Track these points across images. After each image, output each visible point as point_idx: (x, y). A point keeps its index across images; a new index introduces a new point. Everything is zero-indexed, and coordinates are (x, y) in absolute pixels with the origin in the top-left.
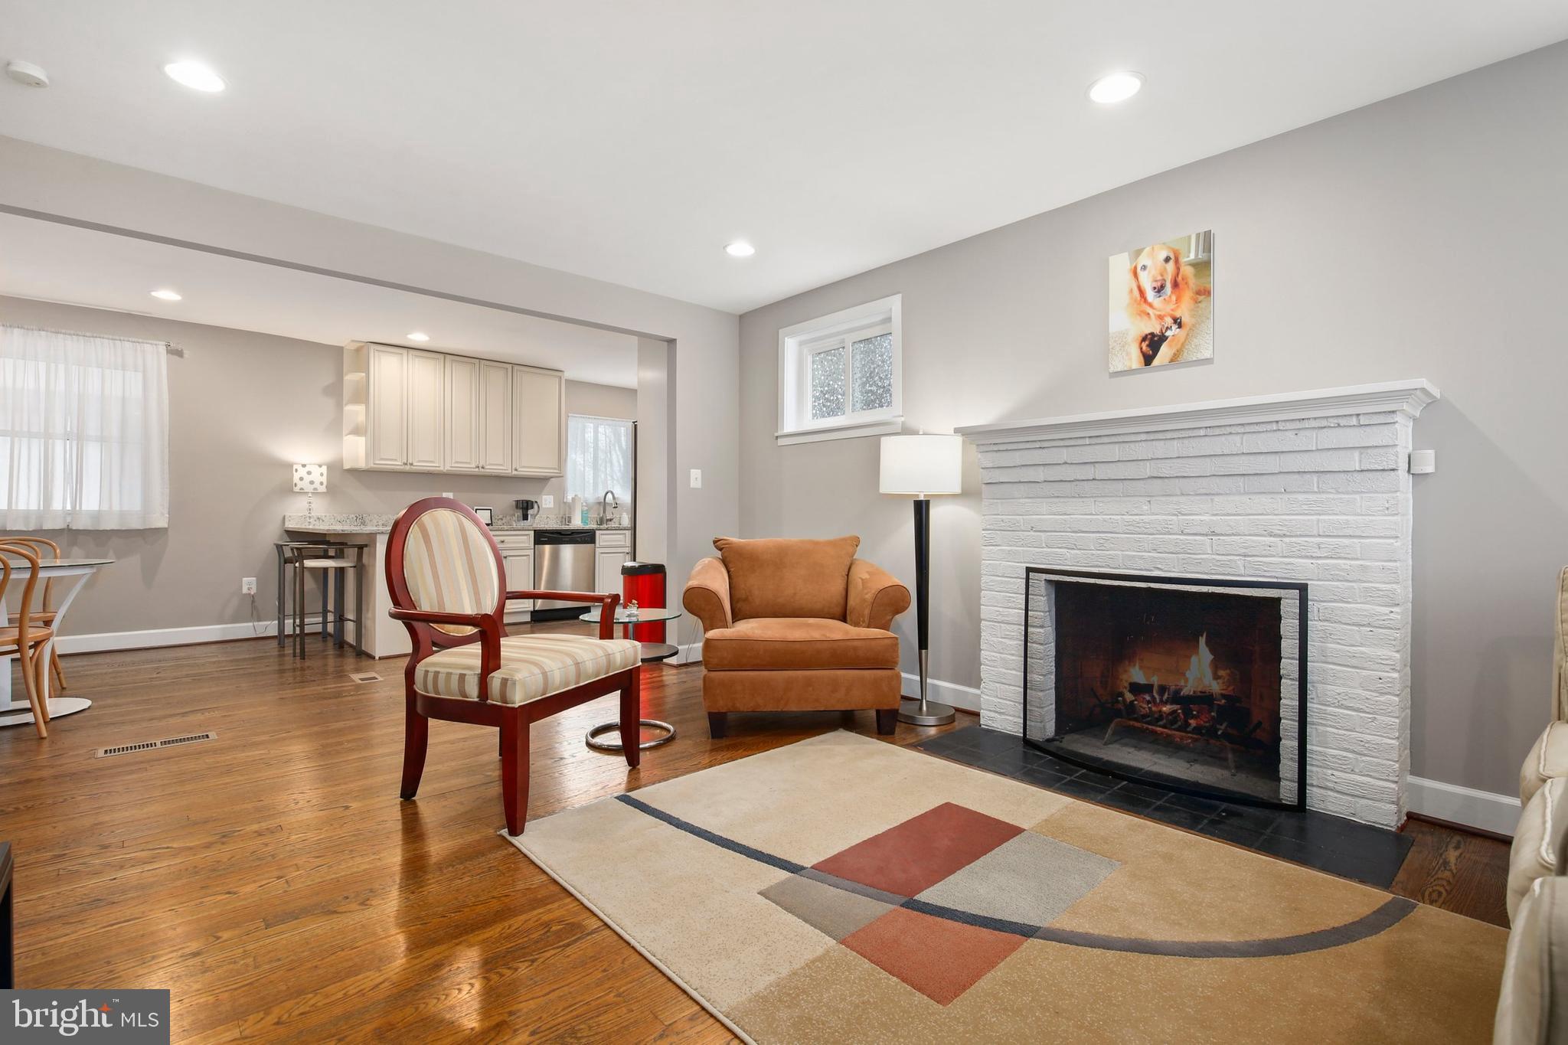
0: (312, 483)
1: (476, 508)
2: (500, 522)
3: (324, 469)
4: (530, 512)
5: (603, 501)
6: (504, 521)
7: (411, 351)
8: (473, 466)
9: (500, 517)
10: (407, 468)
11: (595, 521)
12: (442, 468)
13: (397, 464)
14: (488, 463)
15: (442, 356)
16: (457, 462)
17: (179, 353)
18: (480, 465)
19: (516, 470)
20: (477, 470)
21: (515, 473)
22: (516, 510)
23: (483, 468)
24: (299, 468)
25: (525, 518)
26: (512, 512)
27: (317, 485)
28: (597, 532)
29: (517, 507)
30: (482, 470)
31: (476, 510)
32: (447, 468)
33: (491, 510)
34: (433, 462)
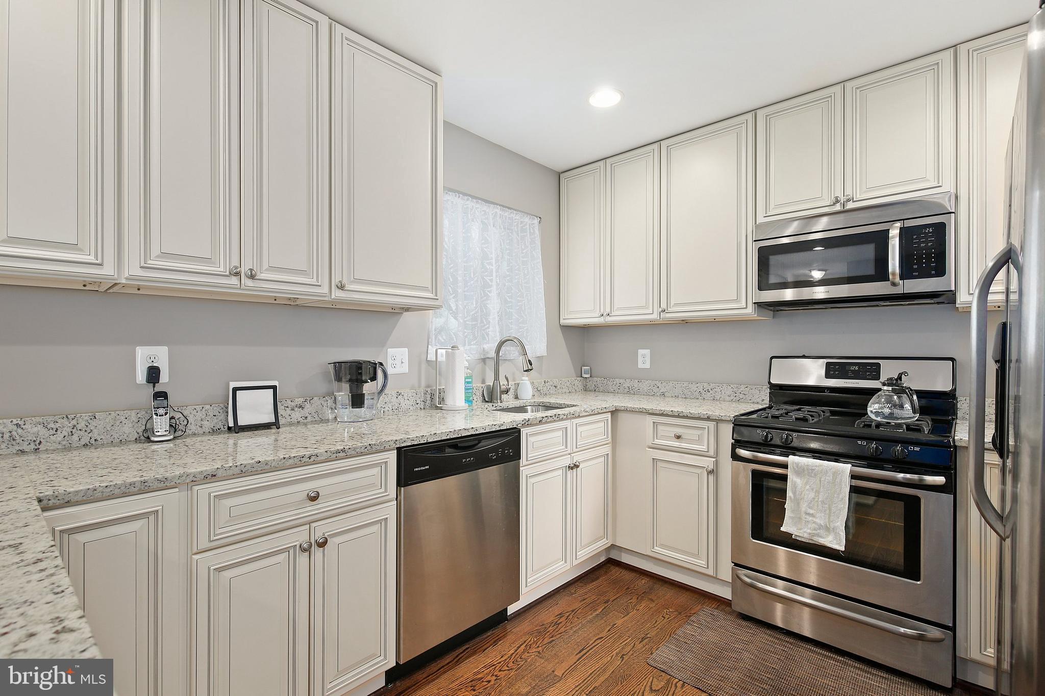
1: (233, 385)
2: (297, 415)
4: (368, 388)
5: (492, 354)
6: (305, 412)
8: (219, 270)
9: (299, 401)
11: (479, 394)
12: (108, 270)
14: (265, 266)
16: (165, 255)
18: (244, 269)
19: (341, 287)
20: (234, 281)
21: (337, 294)
22: (335, 384)
23: (252, 277)
25: (357, 401)
26: (323, 387)
28: (524, 432)
29: (339, 379)
30: (250, 283)
31: (235, 390)
32: (132, 270)
33: (274, 388)
34: (73, 247)
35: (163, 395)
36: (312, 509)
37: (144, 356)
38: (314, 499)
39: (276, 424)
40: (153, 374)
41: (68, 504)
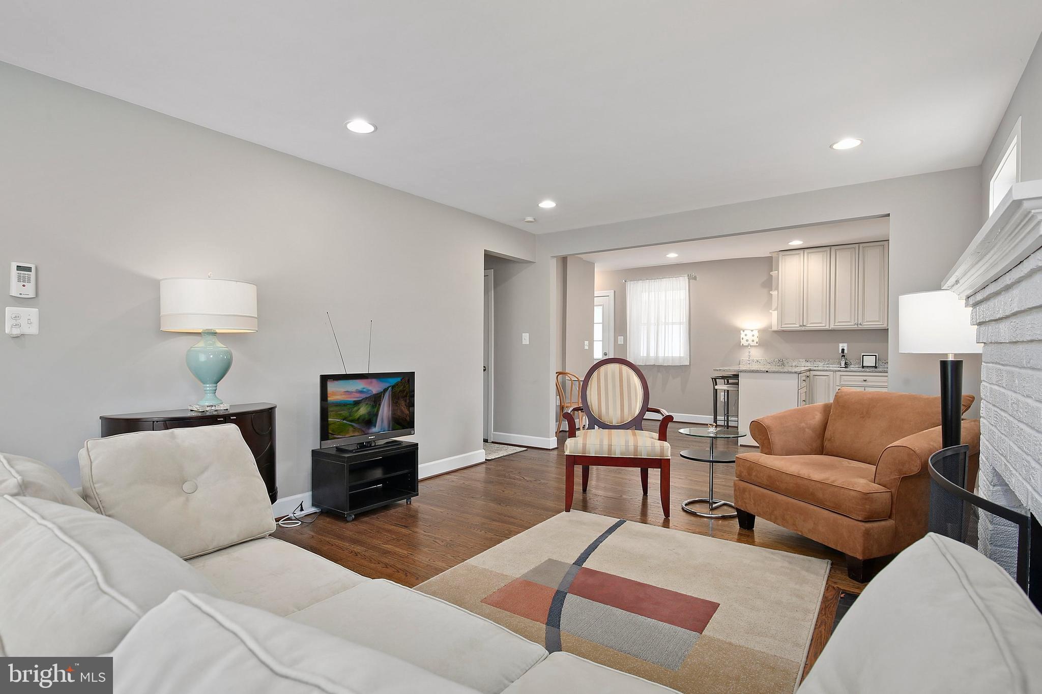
0: (747, 341)
1: (863, 354)
3: (756, 333)
7: (806, 251)
8: (852, 324)
10: (803, 328)
12: (827, 327)
13: (796, 326)
15: (828, 249)
16: (839, 322)
17: (695, 278)
18: (858, 323)
20: (857, 326)
23: (860, 324)
24: (742, 331)
27: (750, 342)
30: (861, 326)
31: (863, 356)
32: (832, 327)
33: (876, 356)
34: (821, 323)
35: (844, 356)
36: (864, 383)
37: (841, 346)
38: (865, 381)
39: (876, 367)
40: (843, 350)
41: (814, 371)
